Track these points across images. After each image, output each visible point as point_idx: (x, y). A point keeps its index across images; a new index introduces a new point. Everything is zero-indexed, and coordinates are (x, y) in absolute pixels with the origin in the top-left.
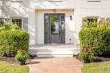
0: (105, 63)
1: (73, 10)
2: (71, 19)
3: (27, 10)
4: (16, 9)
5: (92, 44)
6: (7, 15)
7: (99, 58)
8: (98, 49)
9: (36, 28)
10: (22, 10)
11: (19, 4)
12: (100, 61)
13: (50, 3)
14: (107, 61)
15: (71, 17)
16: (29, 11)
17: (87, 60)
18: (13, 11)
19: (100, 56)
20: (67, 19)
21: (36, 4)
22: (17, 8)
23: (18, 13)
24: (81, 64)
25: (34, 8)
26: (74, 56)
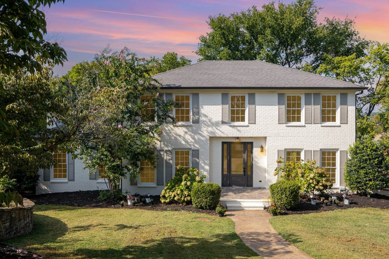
0: (291, 216)
1: (266, 138)
2: (262, 151)
3: (196, 137)
4: (180, 136)
5: (281, 199)
6: (167, 146)
7: (286, 212)
8: (286, 204)
9: (210, 165)
10: (188, 137)
11: (185, 129)
12: (285, 214)
13: (231, 128)
14: (292, 214)
15: (262, 147)
16: (199, 139)
17: (275, 214)
18: (176, 138)
19: (288, 210)
20: (256, 151)
21: (210, 129)
22: (182, 134)
23: (183, 142)
24: (271, 217)
25: (205, 134)
26: (265, 208)
